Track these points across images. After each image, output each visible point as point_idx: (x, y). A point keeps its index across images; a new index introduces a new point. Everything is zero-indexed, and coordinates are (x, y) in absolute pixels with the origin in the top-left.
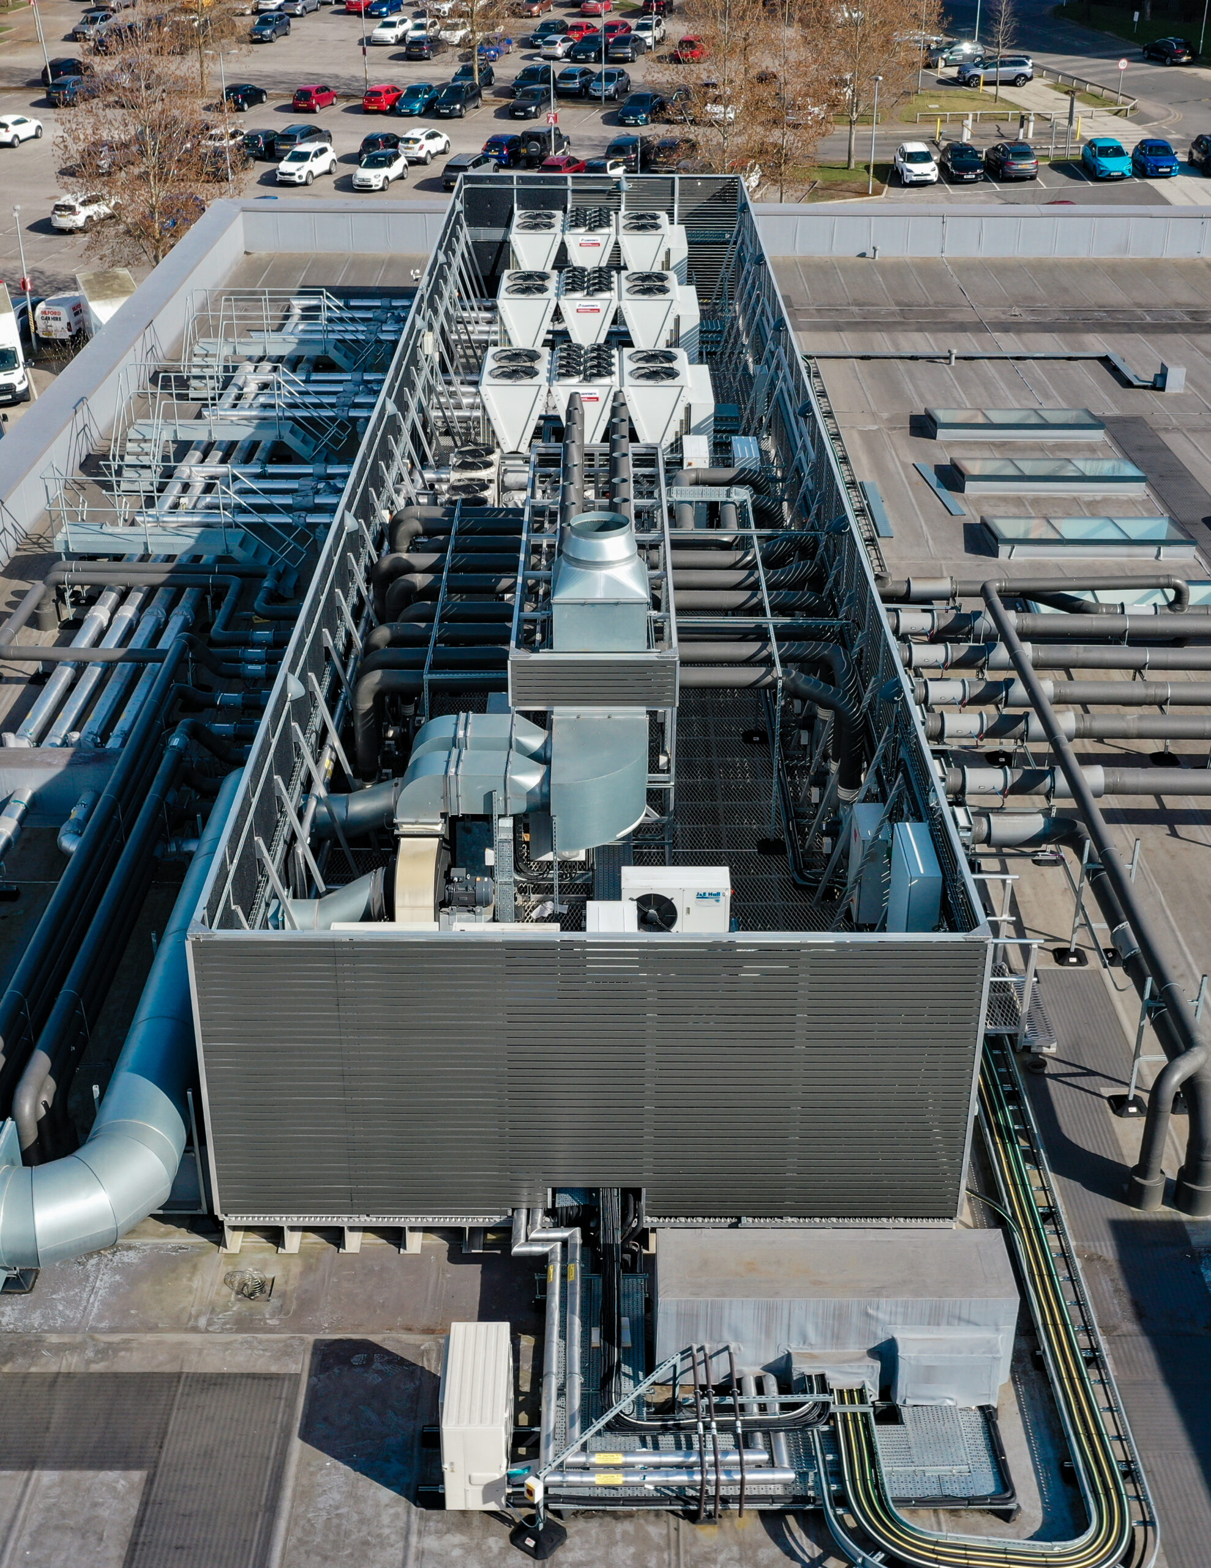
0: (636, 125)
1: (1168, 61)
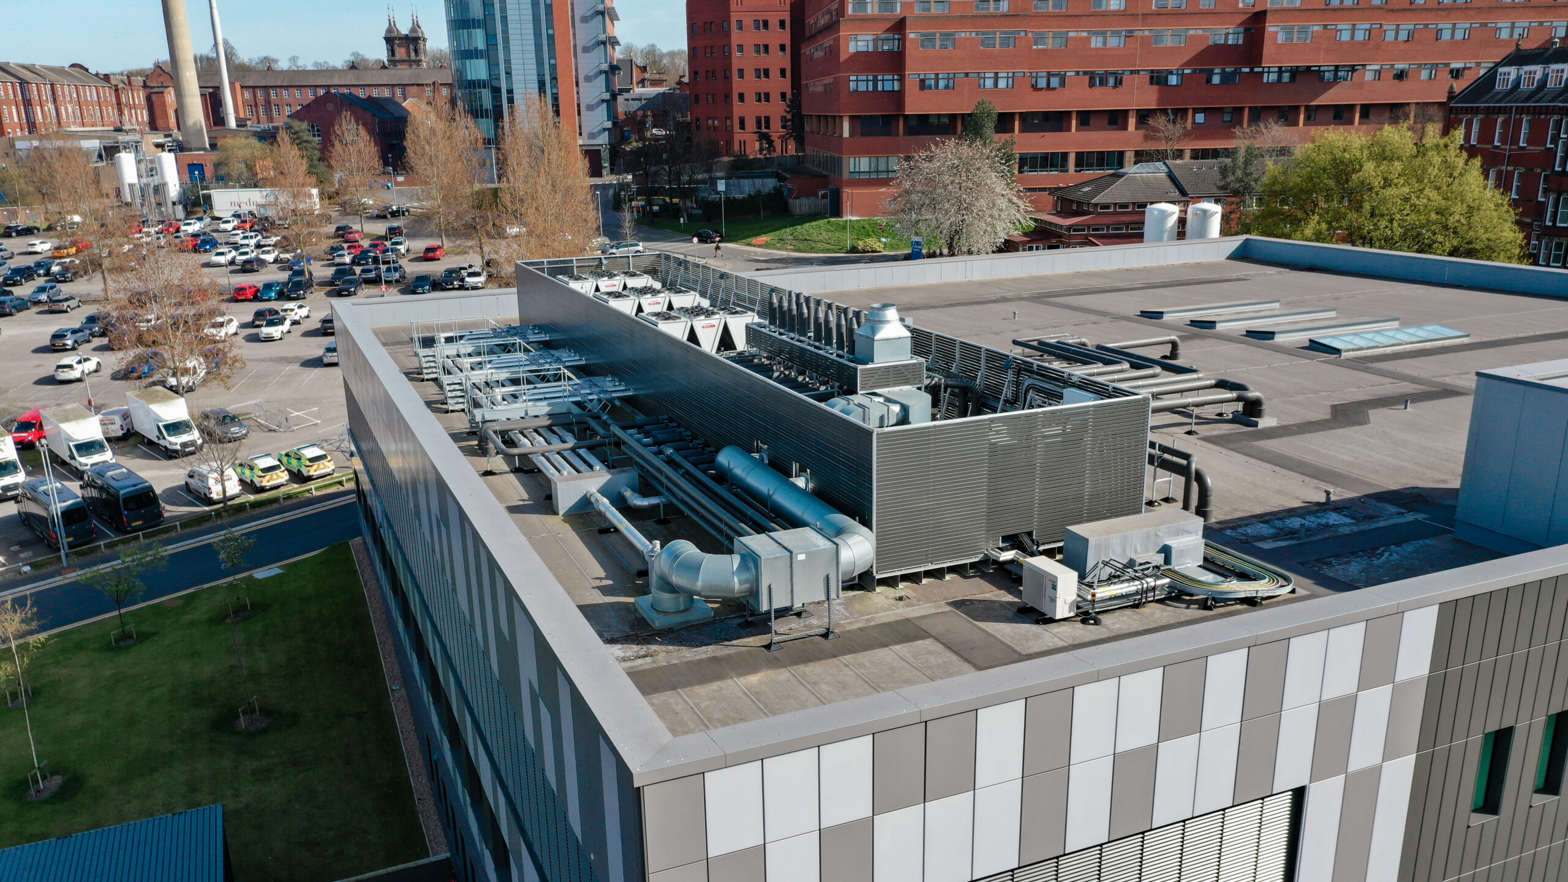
0: (424, 293)
1: (709, 241)
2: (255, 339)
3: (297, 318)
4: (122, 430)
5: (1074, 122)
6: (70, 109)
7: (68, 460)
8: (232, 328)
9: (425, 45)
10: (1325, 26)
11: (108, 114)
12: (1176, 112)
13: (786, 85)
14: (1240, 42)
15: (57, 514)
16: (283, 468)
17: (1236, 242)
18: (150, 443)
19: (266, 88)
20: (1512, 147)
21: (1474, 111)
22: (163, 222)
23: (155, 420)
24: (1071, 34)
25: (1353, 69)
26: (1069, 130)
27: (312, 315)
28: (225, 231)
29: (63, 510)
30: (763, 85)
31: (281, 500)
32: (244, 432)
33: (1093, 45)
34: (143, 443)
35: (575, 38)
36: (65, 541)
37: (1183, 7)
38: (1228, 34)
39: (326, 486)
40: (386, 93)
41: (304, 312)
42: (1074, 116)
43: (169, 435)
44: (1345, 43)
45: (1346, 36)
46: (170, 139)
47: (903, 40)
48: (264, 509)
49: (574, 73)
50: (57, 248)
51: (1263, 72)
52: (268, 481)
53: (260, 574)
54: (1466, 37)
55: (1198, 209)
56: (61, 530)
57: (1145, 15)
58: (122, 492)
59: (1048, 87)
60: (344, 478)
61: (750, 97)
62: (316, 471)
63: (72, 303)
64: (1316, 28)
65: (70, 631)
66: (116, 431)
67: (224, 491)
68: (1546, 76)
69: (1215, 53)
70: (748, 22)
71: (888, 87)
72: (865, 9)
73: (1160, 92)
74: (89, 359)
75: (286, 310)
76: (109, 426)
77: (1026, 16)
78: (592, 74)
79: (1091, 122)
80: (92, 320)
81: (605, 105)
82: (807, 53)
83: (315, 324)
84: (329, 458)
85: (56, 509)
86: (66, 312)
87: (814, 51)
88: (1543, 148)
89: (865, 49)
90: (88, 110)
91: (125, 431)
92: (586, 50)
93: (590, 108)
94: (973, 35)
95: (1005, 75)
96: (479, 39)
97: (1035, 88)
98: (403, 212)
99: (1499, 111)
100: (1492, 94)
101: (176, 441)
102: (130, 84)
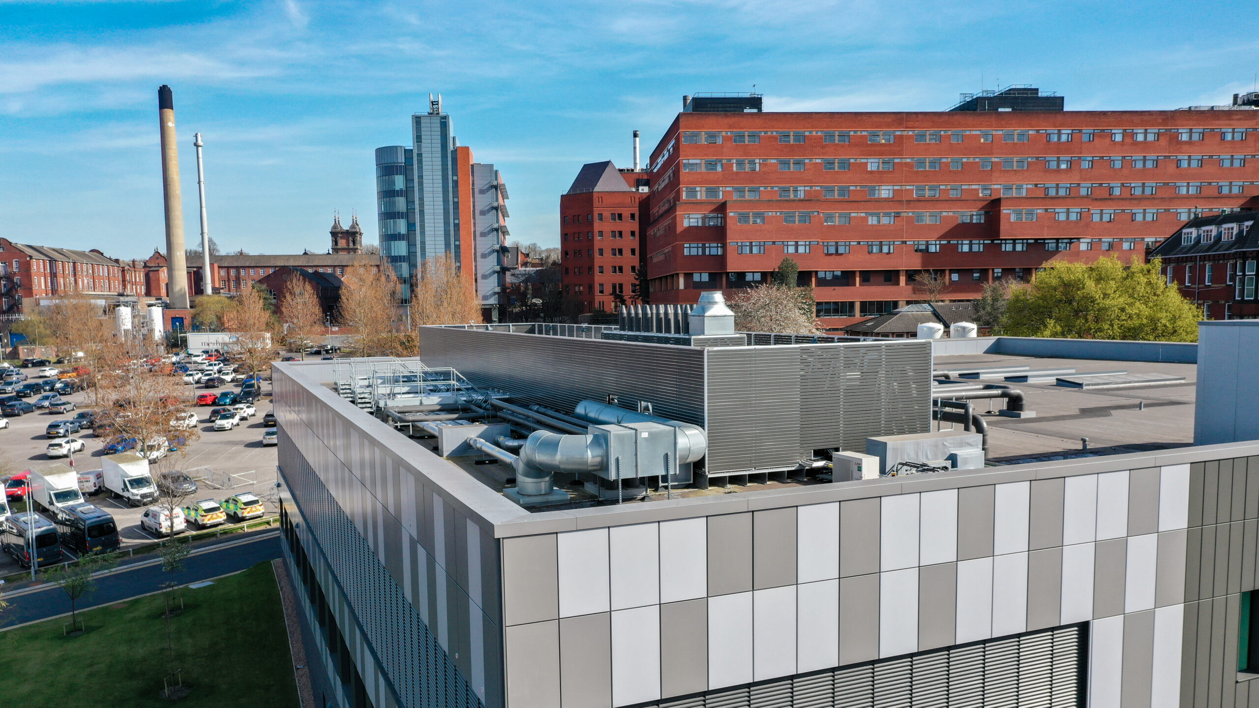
2: (211, 429)
3: (245, 415)
4: (95, 486)
5: (858, 279)
6: (86, 281)
7: (47, 506)
8: (193, 421)
9: (361, 238)
10: (1046, 210)
11: (114, 286)
12: (936, 271)
13: (635, 261)
14: (982, 221)
15: (32, 538)
16: (222, 510)
17: (991, 340)
18: (118, 497)
19: (237, 268)
20: (1200, 286)
21: (1167, 261)
22: (146, 356)
23: (122, 476)
24: (853, 215)
25: (1071, 241)
26: (854, 285)
27: (257, 414)
28: (195, 362)
29: (37, 534)
30: (618, 260)
31: (218, 535)
32: (194, 488)
33: (870, 223)
34: (110, 497)
35: (475, 226)
36: (37, 560)
37: (937, 196)
38: (972, 215)
39: (255, 525)
40: (330, 271)
41: (251, 411)
42: (858, 274)
43: (132, 488)
44: (1063, 221)
45: (1062, 217)
46: (160, 301)
47: (724, 218)
48: (203, 541)
49: (473, 251)
50: (61, 373)
51: (1001, 244)
52: (209, 520)
53: (194, 586)
54: (1155, 219)
55: (959, 327)
56: (33, 552)
57: (909, 202)
58: (88, 522)
59: (837, 253)
60: (271, 519)
61: (608, 269)
62: (249, 513)
63: (68, 407)
64: (1039, 211)
65: (30, 626)
66: (90, 487)
67: (172, 527)
68: (1220, 235)
69: (963, 230)
70: (607, 214)
71: (714, 252)
72: (696, 196)
73: (923, 257)
74: (76, 441)
75: (237, 409)
76: (85, 483)
77: (818, 200)
78: (487, 252)
79: (871, 279)
80: (82, 416)
81: (496, 275)
82: (652, 234)
83: (260, 418)
84: (260, 503)
85: (32, 534)
86: (62, 413)
87: (657, 231)
88: (1224, 285)
89: (696, 224)
90: (99, 282)
91: (97, 488)
92: (483, 235)
93: (485, 277)
94: (778, 214)
95: (804, 243)
96: (402, 226)
97: (828, 254)
98: (336, 350)
99: (1187, 260)
100: (1179, 249)
101: (137, 493)
102: (134, 267)
